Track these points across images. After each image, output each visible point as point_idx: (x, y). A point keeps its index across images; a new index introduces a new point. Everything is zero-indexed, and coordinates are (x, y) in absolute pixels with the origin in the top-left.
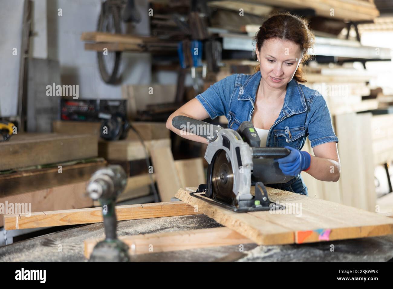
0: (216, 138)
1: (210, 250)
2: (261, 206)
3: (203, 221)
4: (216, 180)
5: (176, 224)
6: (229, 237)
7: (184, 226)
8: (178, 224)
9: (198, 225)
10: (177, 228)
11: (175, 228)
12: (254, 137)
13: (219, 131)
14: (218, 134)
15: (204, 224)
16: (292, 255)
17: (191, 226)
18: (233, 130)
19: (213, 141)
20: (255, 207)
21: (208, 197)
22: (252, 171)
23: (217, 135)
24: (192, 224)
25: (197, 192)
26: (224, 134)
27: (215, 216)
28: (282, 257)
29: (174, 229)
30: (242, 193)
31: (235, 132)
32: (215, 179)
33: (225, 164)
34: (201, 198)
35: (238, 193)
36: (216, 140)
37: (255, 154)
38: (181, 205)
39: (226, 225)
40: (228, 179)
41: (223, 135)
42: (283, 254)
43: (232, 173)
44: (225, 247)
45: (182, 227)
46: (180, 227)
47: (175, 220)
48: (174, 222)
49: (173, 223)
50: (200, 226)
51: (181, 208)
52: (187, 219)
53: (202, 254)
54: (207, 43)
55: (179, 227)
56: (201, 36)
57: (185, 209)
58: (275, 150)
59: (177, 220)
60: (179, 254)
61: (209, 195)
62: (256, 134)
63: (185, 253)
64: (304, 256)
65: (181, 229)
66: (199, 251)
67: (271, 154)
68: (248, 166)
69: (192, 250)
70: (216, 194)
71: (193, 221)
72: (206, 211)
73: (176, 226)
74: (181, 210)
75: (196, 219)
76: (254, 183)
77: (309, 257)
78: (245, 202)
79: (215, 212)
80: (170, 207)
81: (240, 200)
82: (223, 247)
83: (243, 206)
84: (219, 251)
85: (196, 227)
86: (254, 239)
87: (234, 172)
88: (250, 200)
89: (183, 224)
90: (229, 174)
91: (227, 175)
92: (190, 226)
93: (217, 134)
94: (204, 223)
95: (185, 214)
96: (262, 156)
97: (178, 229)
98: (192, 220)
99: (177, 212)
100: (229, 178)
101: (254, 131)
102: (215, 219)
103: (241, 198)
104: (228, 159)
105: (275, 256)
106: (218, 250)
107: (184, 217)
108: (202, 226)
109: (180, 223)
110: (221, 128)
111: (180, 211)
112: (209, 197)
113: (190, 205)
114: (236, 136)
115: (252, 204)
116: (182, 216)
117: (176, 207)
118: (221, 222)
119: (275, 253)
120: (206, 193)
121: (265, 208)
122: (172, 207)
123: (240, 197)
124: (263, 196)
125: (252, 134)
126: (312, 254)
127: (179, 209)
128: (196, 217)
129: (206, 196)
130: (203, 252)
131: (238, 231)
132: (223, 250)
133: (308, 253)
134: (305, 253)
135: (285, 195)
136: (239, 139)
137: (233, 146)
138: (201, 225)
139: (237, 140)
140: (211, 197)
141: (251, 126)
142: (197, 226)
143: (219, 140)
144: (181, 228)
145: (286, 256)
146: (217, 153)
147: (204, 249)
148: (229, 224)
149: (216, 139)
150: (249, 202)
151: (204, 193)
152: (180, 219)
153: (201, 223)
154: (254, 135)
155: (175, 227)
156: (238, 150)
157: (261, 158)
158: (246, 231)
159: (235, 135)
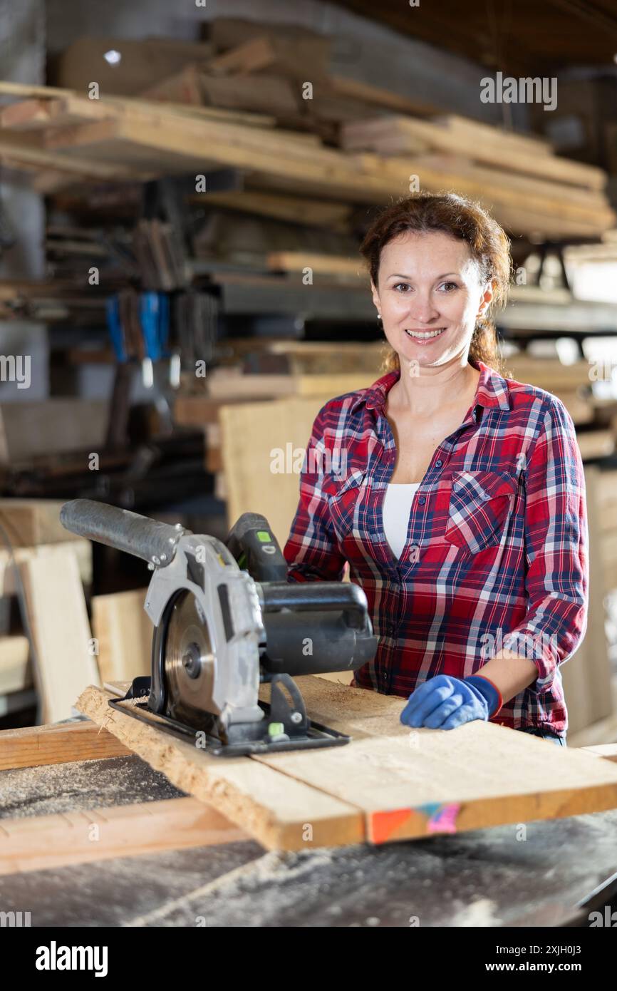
0: (171, 558)
1: (146, 863)
2: (285, 736)
3: (141, 773)
4: (174, 669)
5: (69, 785)
6: (199, 825)
7: (88, 792)
8: (76, 786)
9: (127, 788)
10: (70, 796)
11: (66, 797)
12: (271, 555)
13: (177, 541)
14: (174, 548)
15: (143, 784)
16: (360, 874)
17: (109, 789)
18: (213, 539)
19: (165, 566)
20: (269, 741)
21: (154, 714)
22: (261, 645)
23: (174, 552)
24: (111, 785)
25: (128, 696)
26: (190, 549)
27: (168, 765)
28: (334, 880)
29: (62, 800)
30: (234, 705)
31: (216, 544)
32: (170, 664)
33: (194, 626)
34: (135, 715)
35: (226, 704)
36: (172, 565)
37: (269, 602)
38: (88, 731)
39: (193, 792)
40: (203, 666)
41: (187, 551)
42: (338, 870)
43: (210, 651)
44: (186, 854)
45: (83, 794)
46: (77, 795)
47: (68, 772)
48: (67, 777)
49: (61, 781)
50: (132, 788)
51: (88, 740)
52: (100, 770)
53: (122, 876)
54: (181, 300)
55: (75, 794)
56: (167, 282)
57: (98, 741)
58: (323, 589)
59: (73, 774)
60: (63, 878)
61: (157, 707)
62: (273, 548)
63: (79, 874)
64: (391, 874)
65: (79, 800)
66: (117, 867)
67: (312, 600)
68: (249, 637)
69: (99, 865)
70: (174, 705)
71: (116, 774)
72: (146, 749)
73: (67, 792)
74: (91, 746)
75: (125, 770)
76: (269, 676)
77: (404, 876)
78: (245, 727)
79: (167, 755)
80: (60, 739)
81: (230, 724)
82: (180, 853)
83: (240, 737)
84: (171, 867)
85: (121, 792)
86: (259, 833)
87: (214, 650)
88: (258, 722)
89: (88, 785)
90: (205, 654)
91: (200, 656)
92: (105, 790)
93: (172, 549)
94: (143, 779)
95: (99, 755)
96: (287, 606)
97: (72, 798)
98: (113, 771)
99: (79, 750)
100: (206, 664)
101: (268, 539)
102: (168, 774)
103: (233, 719)
104: (201, 616)
105: (315, 876)
106: (167, 863)
107: (93, 764)
108: (136, 791)
109: (80, 781)
110: (183, 533)
111: (87, 749)
112: (156, 710)
113: (110, 731)
114: (218, 556)
115: (262, 734)
116: (88, 761)
117: (75, 739)
118: (179, 782)
119: (317, 869)
120: (150, 700)
121: (296, 742)
122: (64, 739)
123: (229, 716)
124: (293, 711)
125: (264, 548)
126: (413, 869)
127: (83, 743)
128: (124, 763)
129: (150, 710)
130: (128, 871)
131: (221, 809)
132: (182, 861)
133: (403, 865)
134: (393, 867)
135: (356, 700)
136: (227, 563)
137: (211, 582)
138: (135, 786)
139: (223, 565)
140: (162, 712)
141: (262, 527)
142: (123, 788)
143: (179, 565)
144: (81, 796)
145: (346, 877)
146: (174, 598)
147: (128, 861)
148: (198, 791)
149: (172, 561)
150: (255, 727)
151: (144, 699)
152: (81, 771)
153: (137, 780)
154: (268, 550)
155: (65, 794)
156: (223, 591)
157: (286, 611)
158: (240, 809)
159: (217, 552)
